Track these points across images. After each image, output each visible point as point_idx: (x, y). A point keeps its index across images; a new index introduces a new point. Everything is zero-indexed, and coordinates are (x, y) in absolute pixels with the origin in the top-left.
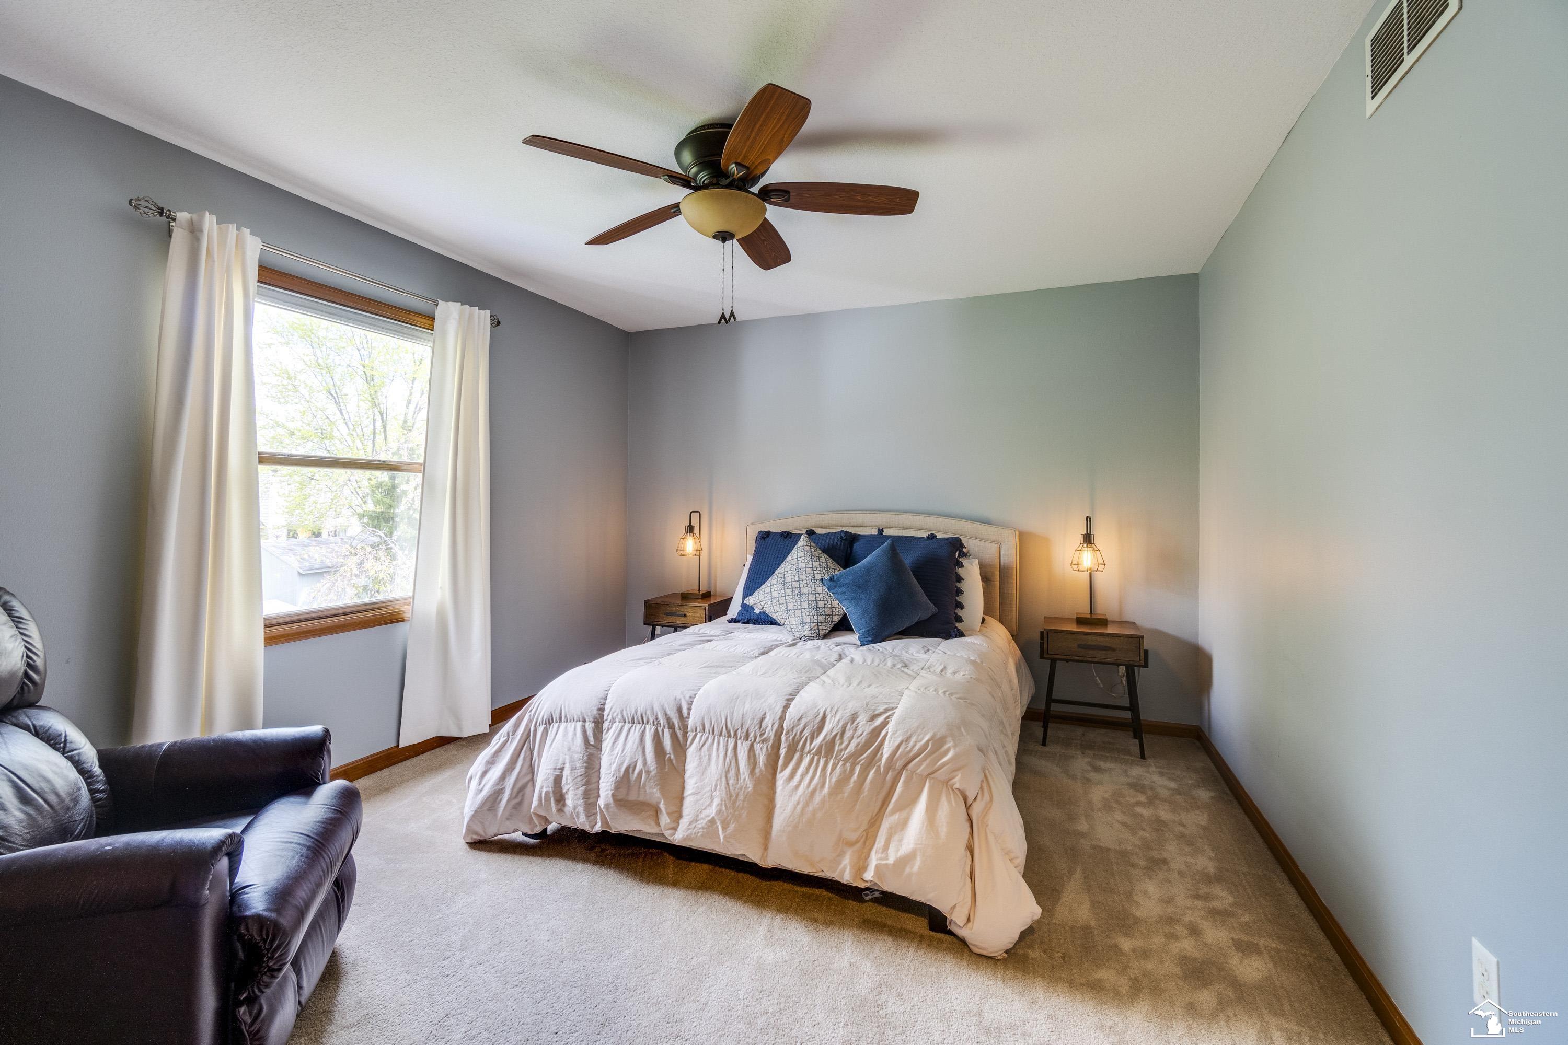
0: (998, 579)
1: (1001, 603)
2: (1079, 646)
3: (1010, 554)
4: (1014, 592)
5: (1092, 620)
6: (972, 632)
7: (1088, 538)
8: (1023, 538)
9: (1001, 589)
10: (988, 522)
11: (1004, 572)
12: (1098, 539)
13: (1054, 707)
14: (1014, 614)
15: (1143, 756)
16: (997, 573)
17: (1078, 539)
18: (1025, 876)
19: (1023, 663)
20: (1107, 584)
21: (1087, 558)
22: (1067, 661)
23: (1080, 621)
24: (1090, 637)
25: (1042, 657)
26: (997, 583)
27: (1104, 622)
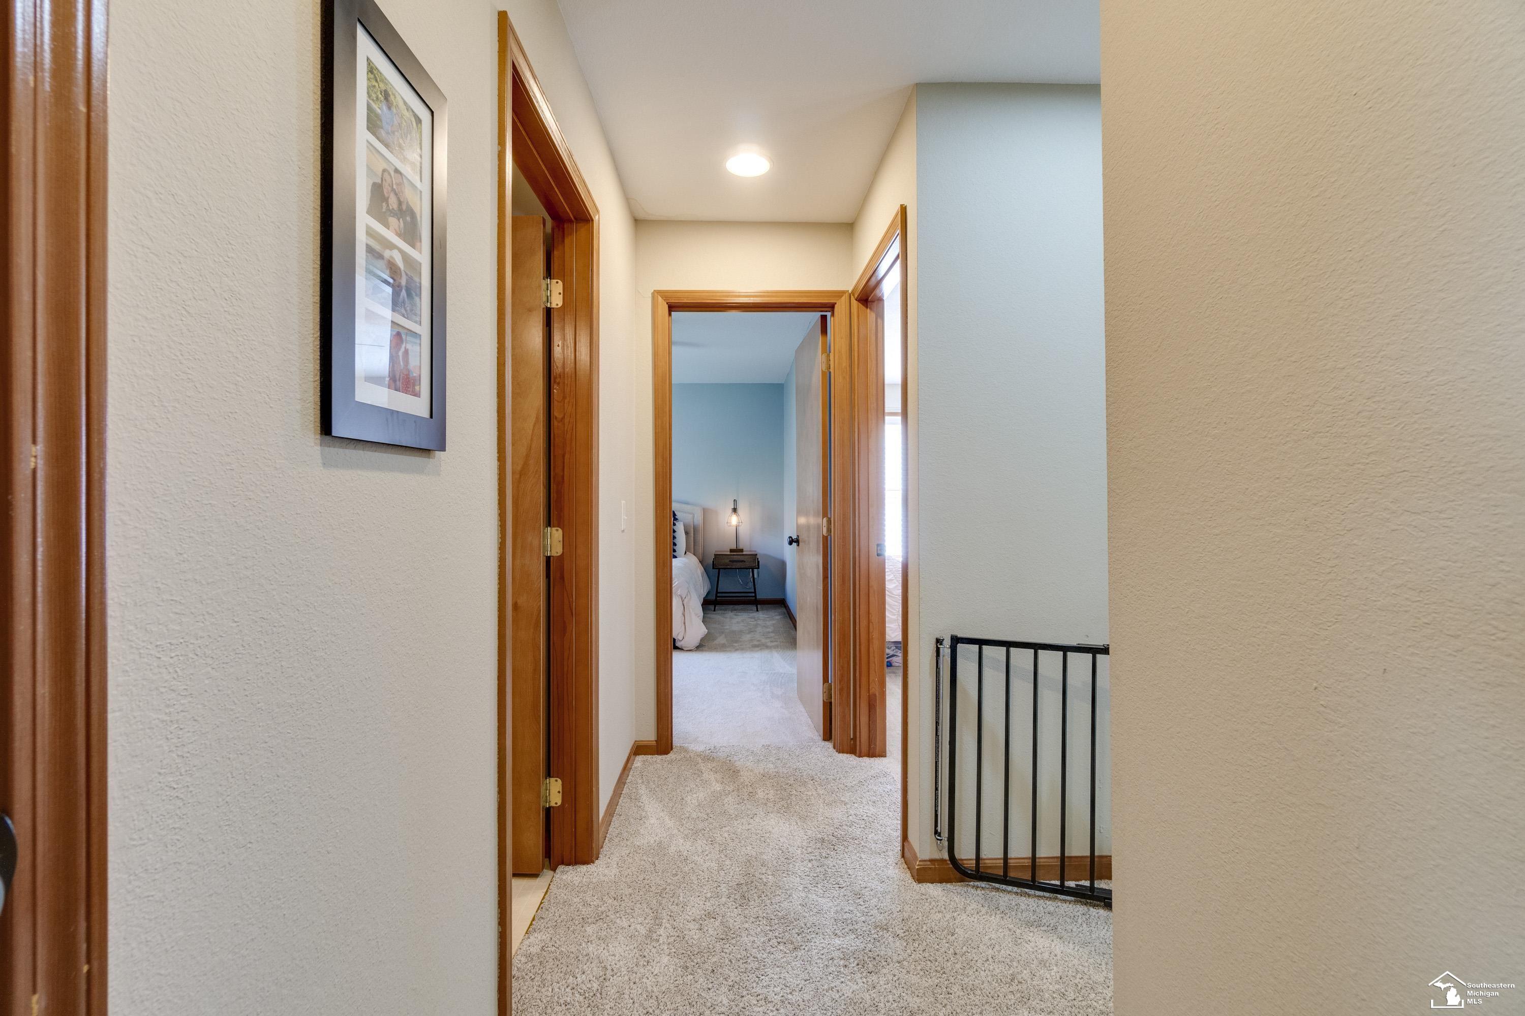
0: (693, 532)
1: (694, 545)
2: (730, 561)
3: (698, 519)
4: (700, 538)
5: (737, 551)
6: (680, 557)
7: (735, 510)
8: (705, 511)
9: (694, 538)
10: (687, 503)
11: (695, 529)
12: (739, 510)
13: (718, 595)
14: (700, 551)
15: (757, 611)
16: (692, 530)
17: (730, 511)
18: (702, 605)
19: (705, 574)
20: (744, 532)
21: (734, 520)
22: (725, 569)
23: (731, 551)
24: (735, 557)
25: (713, 568)
26: (692, 535)
27: (742, 550)
